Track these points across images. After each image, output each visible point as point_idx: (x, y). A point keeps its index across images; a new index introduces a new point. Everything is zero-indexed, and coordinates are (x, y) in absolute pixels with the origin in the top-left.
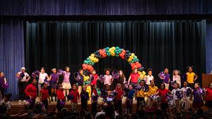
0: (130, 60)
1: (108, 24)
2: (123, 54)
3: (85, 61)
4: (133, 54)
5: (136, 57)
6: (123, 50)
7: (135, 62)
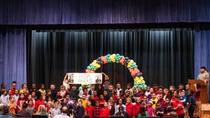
0: (129, 66)
1: (111, 33)
2: (122, 61)
3: (88, 67)
4: (132, 61)
5: (135, 63)
6: (123, 57)
7: (133, 69)
